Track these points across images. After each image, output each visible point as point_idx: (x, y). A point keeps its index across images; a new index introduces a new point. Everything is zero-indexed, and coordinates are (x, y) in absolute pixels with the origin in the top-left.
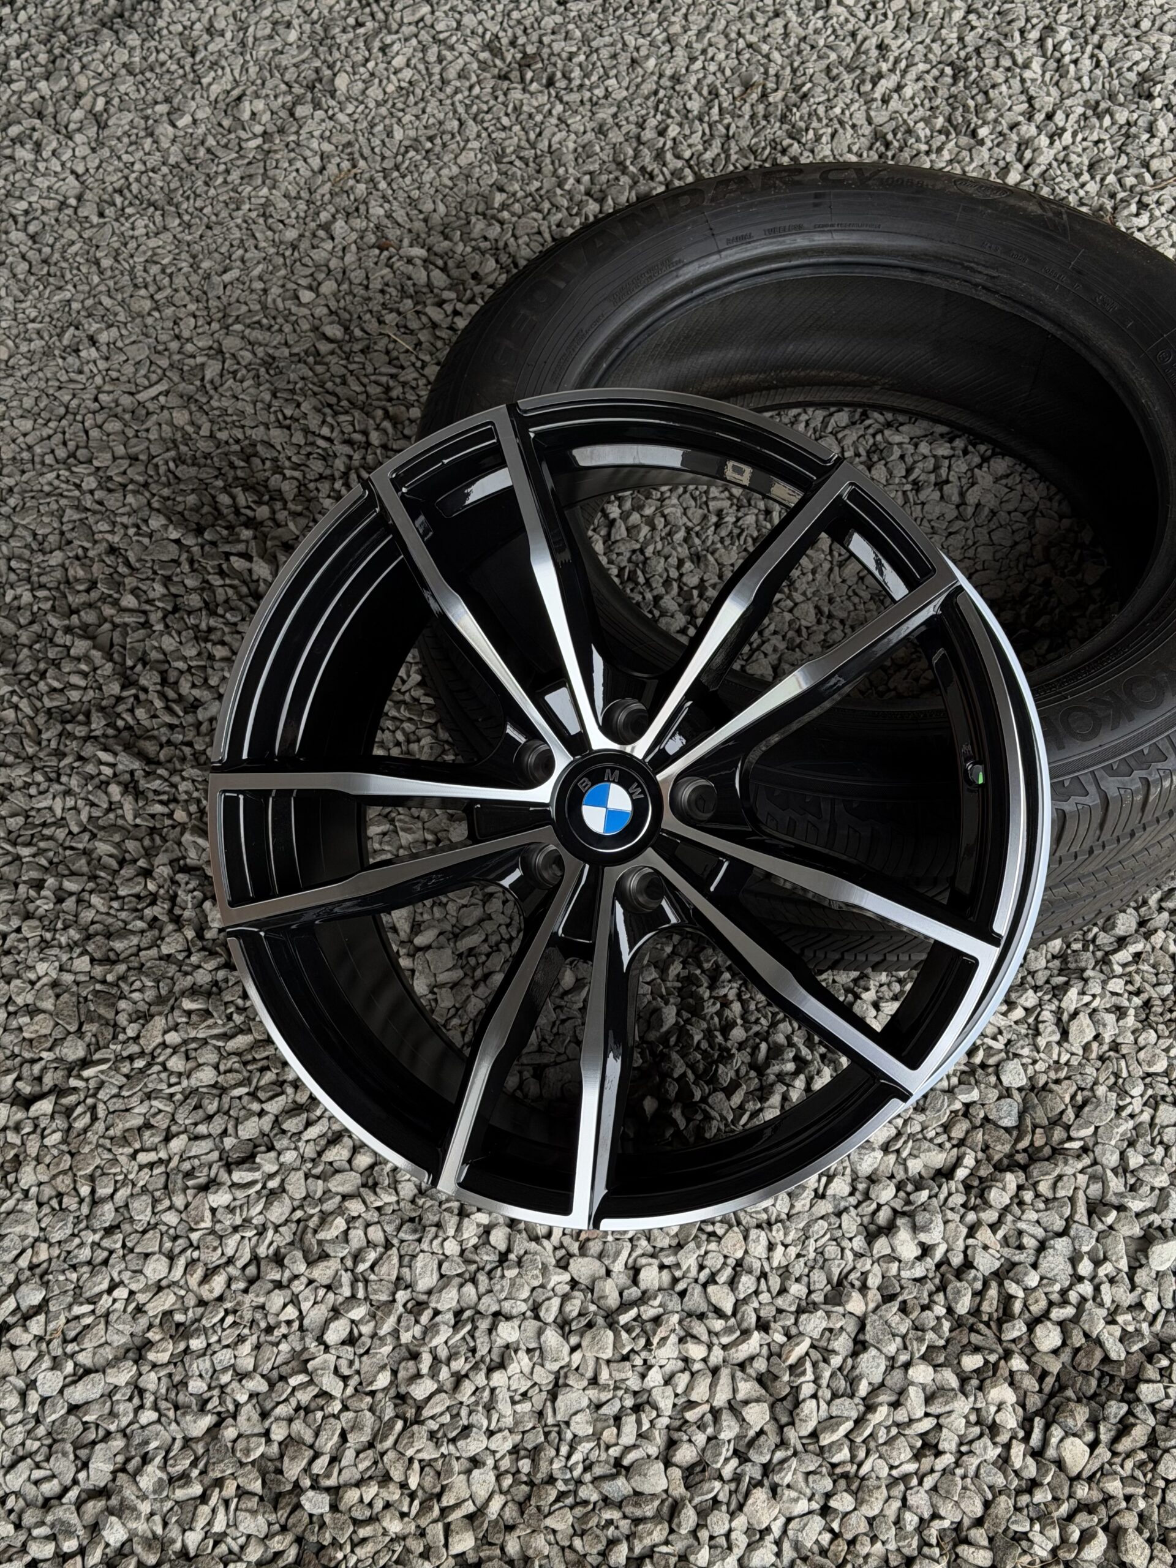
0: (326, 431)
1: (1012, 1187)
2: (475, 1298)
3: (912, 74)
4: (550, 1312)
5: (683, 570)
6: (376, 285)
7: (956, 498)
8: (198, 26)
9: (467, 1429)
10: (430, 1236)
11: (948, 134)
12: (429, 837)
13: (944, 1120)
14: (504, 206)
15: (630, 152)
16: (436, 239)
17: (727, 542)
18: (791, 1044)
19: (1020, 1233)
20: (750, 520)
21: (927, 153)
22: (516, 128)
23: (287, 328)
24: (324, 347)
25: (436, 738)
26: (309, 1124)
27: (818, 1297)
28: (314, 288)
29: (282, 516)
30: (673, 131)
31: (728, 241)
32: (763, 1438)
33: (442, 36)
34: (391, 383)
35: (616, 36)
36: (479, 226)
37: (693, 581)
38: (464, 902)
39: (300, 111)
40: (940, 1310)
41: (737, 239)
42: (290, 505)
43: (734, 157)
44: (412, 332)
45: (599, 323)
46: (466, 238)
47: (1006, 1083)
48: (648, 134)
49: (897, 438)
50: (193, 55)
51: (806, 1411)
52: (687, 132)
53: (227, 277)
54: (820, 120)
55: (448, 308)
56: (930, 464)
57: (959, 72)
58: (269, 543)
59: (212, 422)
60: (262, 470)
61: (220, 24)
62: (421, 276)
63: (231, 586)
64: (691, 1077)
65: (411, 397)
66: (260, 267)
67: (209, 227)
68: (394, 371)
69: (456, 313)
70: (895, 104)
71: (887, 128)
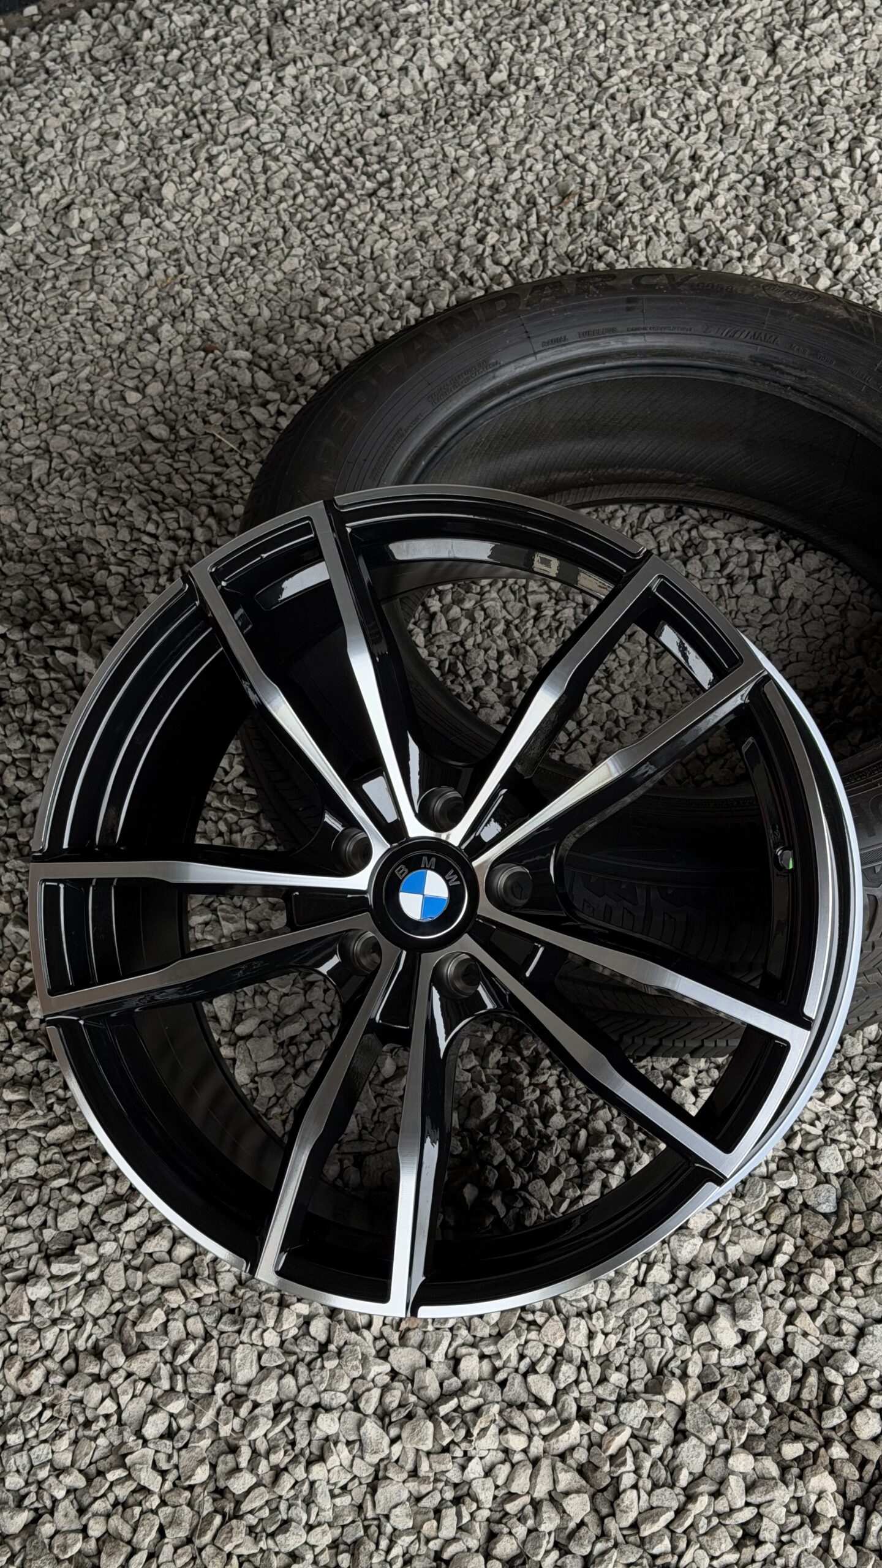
0: (150, 528)
1: (831, 1273)
2: (295, 1390)
3: (725, 184)
4: (370, 1403)
5: (503, 662)
6: (202, 386)
7: (769, 592)
8: (28, 137)
9: (285, 1524)
10: (250, 1326)
11: (759, 241)
12: (251, 926)
13: (763, 1206)
14: (327, 310)
15: (451, 259)
16: (260, 343)
17: (546, 634)
18: (610, 1131)
19: (839, 1319)
20: (568, 613)
21: (740, 259)
22: (340, 235)
23: (114, 428)
24: (150, 446)
25: (258, 828)
26: (129, 1215)
27: (638, 1386)
28: (141, 390)
29: (107, 610)
30: (492, 238)
31: (544, 344)
32: (583, 1530)
33: (267, 147)
34: (216, 481)
35: (437, 148)
36: (302, 330)
37: (513, 673)
38: (285, 990)
39: (128, 219)
40: (760, 1398)
41: (553, 341)
42: (116, 600)
43: (551, 263)
44: (237, 432)
45: (418, 422)
46: (290, 340)
47: (824, 1168)
48: (468, 241)
49: (712, 534)
50: (23, 165)
51: (627, 1502)
52: (506, 239)
53: (55, 379)
54: (635, 228)
55: (272, 408)
56: (745, 557)
57: (770, 181)
58: (94, 638)
59: (39, 519)
60: (87, 566)
61: (49, 135)
62: (245, 377)
63: (56, 680)
64: (511, 1164)
65: (235, 494)
66: (87, 370)
67: (37, 331)
68: (219, 469)
69: (280, 413)
70: (708, 212)
71: (700, 236)
